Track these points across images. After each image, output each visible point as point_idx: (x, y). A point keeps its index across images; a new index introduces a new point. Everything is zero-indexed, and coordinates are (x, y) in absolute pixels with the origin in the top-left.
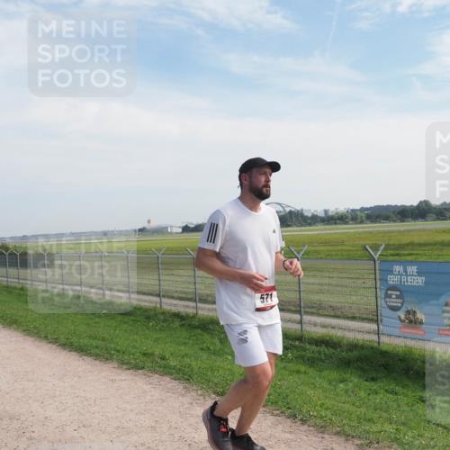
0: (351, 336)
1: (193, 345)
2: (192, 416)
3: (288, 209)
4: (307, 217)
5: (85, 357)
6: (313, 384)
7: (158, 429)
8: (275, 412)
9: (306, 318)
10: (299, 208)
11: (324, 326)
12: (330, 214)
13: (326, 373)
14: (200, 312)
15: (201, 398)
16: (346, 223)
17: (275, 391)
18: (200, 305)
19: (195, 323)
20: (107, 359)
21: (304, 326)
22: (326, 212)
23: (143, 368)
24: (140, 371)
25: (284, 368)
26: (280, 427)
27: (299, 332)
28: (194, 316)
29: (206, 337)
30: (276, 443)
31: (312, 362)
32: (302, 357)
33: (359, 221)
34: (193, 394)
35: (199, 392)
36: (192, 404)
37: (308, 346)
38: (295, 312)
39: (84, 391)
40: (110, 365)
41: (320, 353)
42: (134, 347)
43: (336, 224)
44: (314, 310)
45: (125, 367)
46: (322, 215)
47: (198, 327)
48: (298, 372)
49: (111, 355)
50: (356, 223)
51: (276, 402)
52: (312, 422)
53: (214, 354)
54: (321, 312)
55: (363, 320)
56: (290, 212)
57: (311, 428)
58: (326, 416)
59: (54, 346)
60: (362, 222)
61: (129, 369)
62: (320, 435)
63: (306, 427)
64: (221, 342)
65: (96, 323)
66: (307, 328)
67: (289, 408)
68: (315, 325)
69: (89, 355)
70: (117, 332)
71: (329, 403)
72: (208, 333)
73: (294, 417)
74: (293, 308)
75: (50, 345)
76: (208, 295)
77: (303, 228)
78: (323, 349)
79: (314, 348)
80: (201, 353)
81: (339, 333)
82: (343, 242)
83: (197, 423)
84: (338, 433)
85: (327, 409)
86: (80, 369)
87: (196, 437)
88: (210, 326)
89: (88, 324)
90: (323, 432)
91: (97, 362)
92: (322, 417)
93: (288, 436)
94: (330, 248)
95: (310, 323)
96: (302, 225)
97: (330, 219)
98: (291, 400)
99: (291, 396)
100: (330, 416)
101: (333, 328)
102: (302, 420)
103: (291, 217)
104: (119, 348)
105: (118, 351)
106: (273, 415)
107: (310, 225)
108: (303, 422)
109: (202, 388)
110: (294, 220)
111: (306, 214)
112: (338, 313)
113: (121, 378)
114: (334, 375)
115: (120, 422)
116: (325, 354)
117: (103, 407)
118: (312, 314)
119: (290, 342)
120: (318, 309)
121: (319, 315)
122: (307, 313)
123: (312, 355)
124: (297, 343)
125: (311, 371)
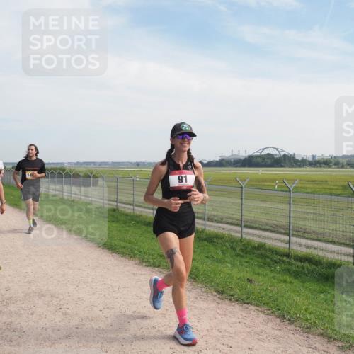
0: (330, 256)
1: (200, 253)
2: (196, 308)
3: (282, 153)
4: (298, 160)
5: (114, 254)
6: (298, 292)
7: (167, 317)
8: (267, 312)
9: (294, 239)
10: (291, 153)
11: (308, 247)
12: (317, 159)
13: (307, 285)
14: (208, 228)
15: (205, 294)
16: (330, 167)
17: (267, 295)
18: (207, 223)
19: (203, 236)
20: (131, 257)
21: (291, 245)
22: (314, 157)
23: (159, 266)
24: (157, 269)
25: (274, 277)
26: (270, 325)
27: (287, 250)
28: (203, 231)
29: (211, 248)
30: (267, 338)
31: (297, 275)
32: (289, 271)
33: (340, 166)
34: (198, 290)
35: (204, 290)
36: (196, 298)
37: (294, 262)
38: (285, 234)
39: (111, 280)
40: (133, 262)
41: (303, 268)
42: (153, 250)
43: (321, 167)
44: (300, 234)
45: (144, 264)
46: (310, 159)
47: (205, 240)
48: (285, 281)
49: (135, 255)
50: (338, 168)
51: (268, 304)
52: (298, 323)
53: (217, 262)
54: (306, 235)
55: (341, 244)
56: (285, 155)
57: (298, 328)
58: (311, 319)
59: (91, 244)
60: (343, 167)
61: (148, 266)
62: (305, 335)
63: (292, 327)
64: (223, 253)
65: (126, 230)
66: (294, 247)
67: (279, 310)
68: (301, 245)
69: (118, 253)
70: (142, 238)
71: (312, 309)
72: (213, 245)
73: (283, 317)
74: (283, 231)
75: (88, 243)
76: (214, 216)
77: (294, 169)
78: (306, 265)
79: (298, 263)
80: (206, 260)
81: (321, 253)
82: (326, 181)
83: (200, 314)
84: (321, 335)
85: (311, 313)
86: (109, 263)
87: (199, 325)
88: (215, 240)
89: (120, 231)
90: (308, 333)
91: (123, 259)
92: (307, 320)
93: (276, 332)
94: (316, 186)
95: (296, 243)
96: (293, 167)
97: (316, 163)
98: (280, 303)
99: (280, 299)
100: (313, 319)
101: (315, 248)
102: (289, 320)
103: (285, 160)
104: (141, 249)
105: (141, 252)
106: (264, 313)
107: (300, 166)
108: (291, 322)
109: (206, 286)
110: (287, 162)
111: (297, 158)
112: (321, 237)
113: (140, 272)
114: (315, 286)
115: (137, 307)
116: (307, 269)
117: (124, 295)
118: (298, 236)
119: (279, 257)
120: (303, 233)
121: (304, 238)
122: (293, 235)
123: (297, 269)
124: (285, 258)
125: (296, 282)
